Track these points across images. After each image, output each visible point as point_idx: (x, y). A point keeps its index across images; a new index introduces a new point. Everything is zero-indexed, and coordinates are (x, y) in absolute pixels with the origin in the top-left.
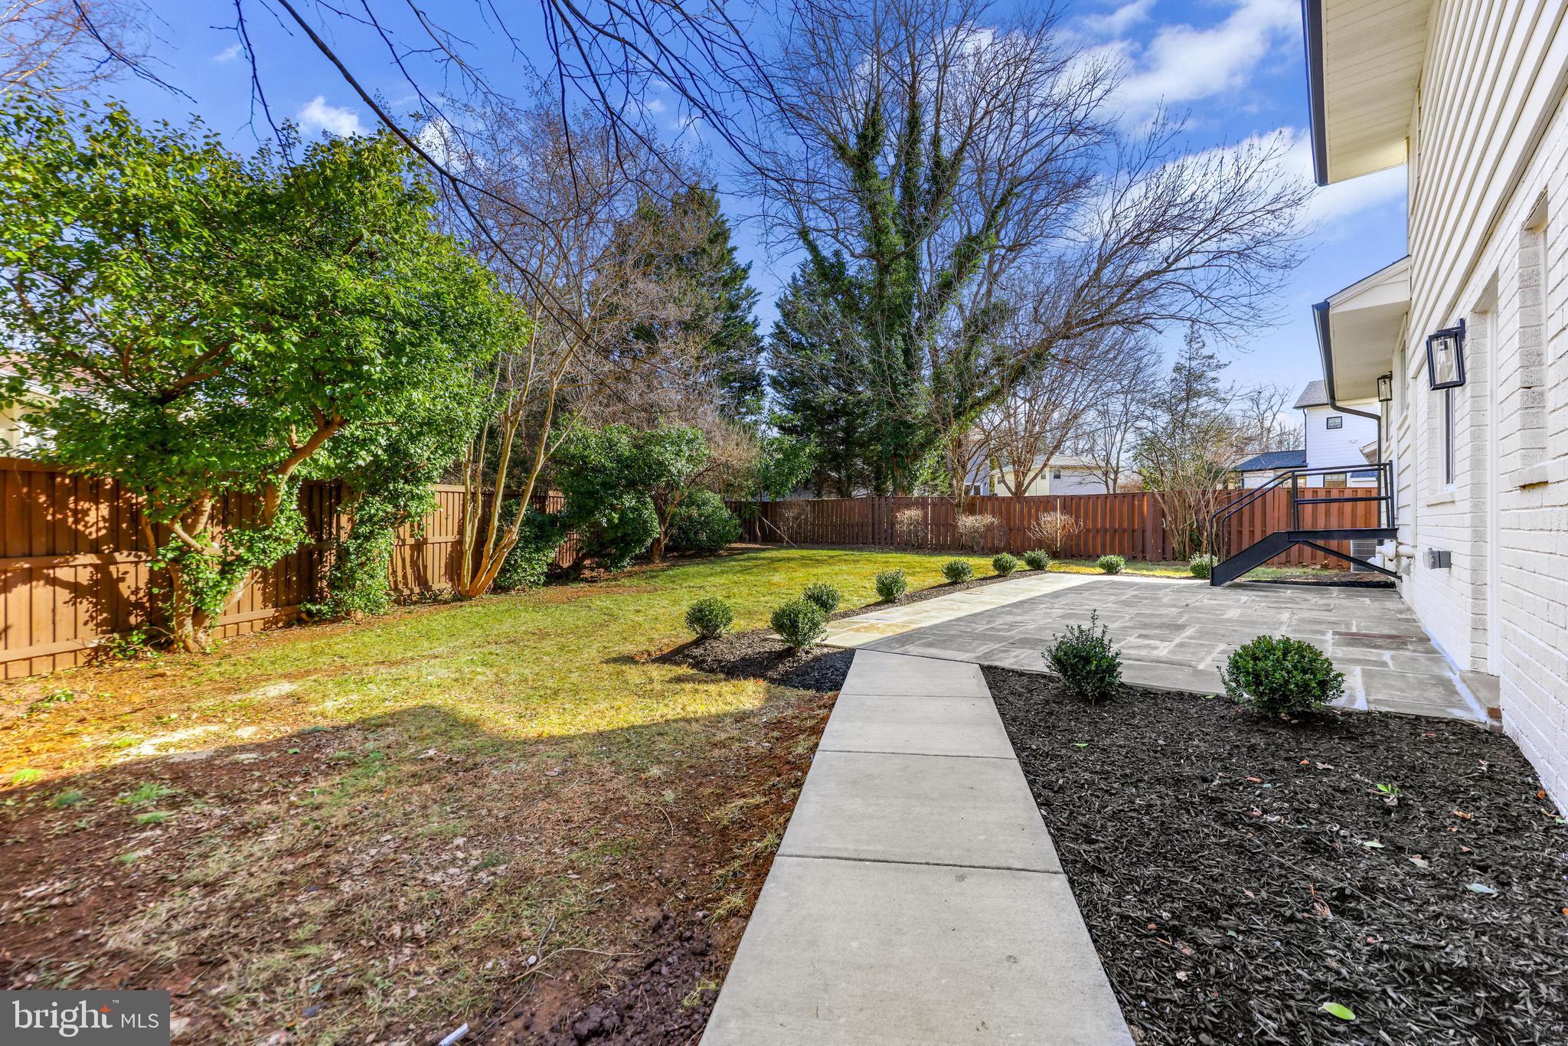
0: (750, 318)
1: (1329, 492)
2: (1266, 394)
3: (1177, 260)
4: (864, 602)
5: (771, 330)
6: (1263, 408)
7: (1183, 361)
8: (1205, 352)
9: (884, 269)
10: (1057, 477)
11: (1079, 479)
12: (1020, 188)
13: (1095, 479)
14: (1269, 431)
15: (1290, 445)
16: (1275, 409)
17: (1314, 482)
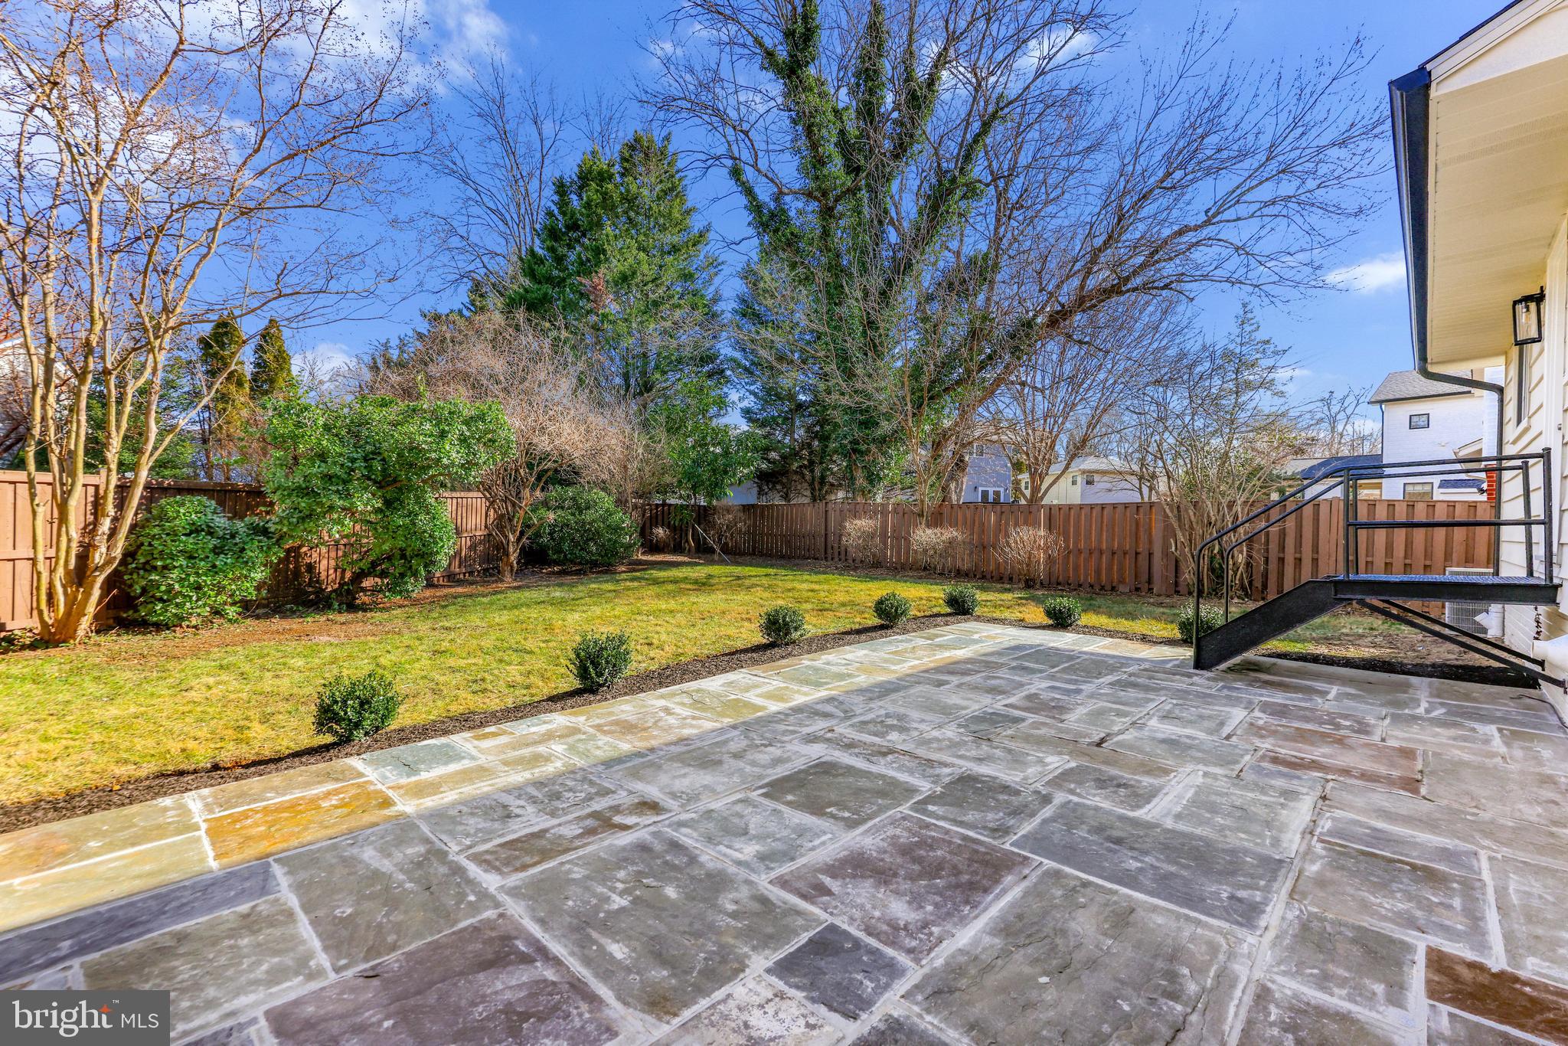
0: (709, 292)
1: (1411, 506)
2: (1338, 395)
3: (1218, 213)
4: (546, 690)
5: (735, 305)
6: (1335, 409)
7: (1231, 347)
8: (1260, 336)
9: (827, 213)
10: (1089, 483)
11: (1109, 486)
12: (1006, 110)
13: (1129, 486)
14: (1342, 435)
15: (1366, 449)
16: (1349, 411)
17: (1392, 489)
